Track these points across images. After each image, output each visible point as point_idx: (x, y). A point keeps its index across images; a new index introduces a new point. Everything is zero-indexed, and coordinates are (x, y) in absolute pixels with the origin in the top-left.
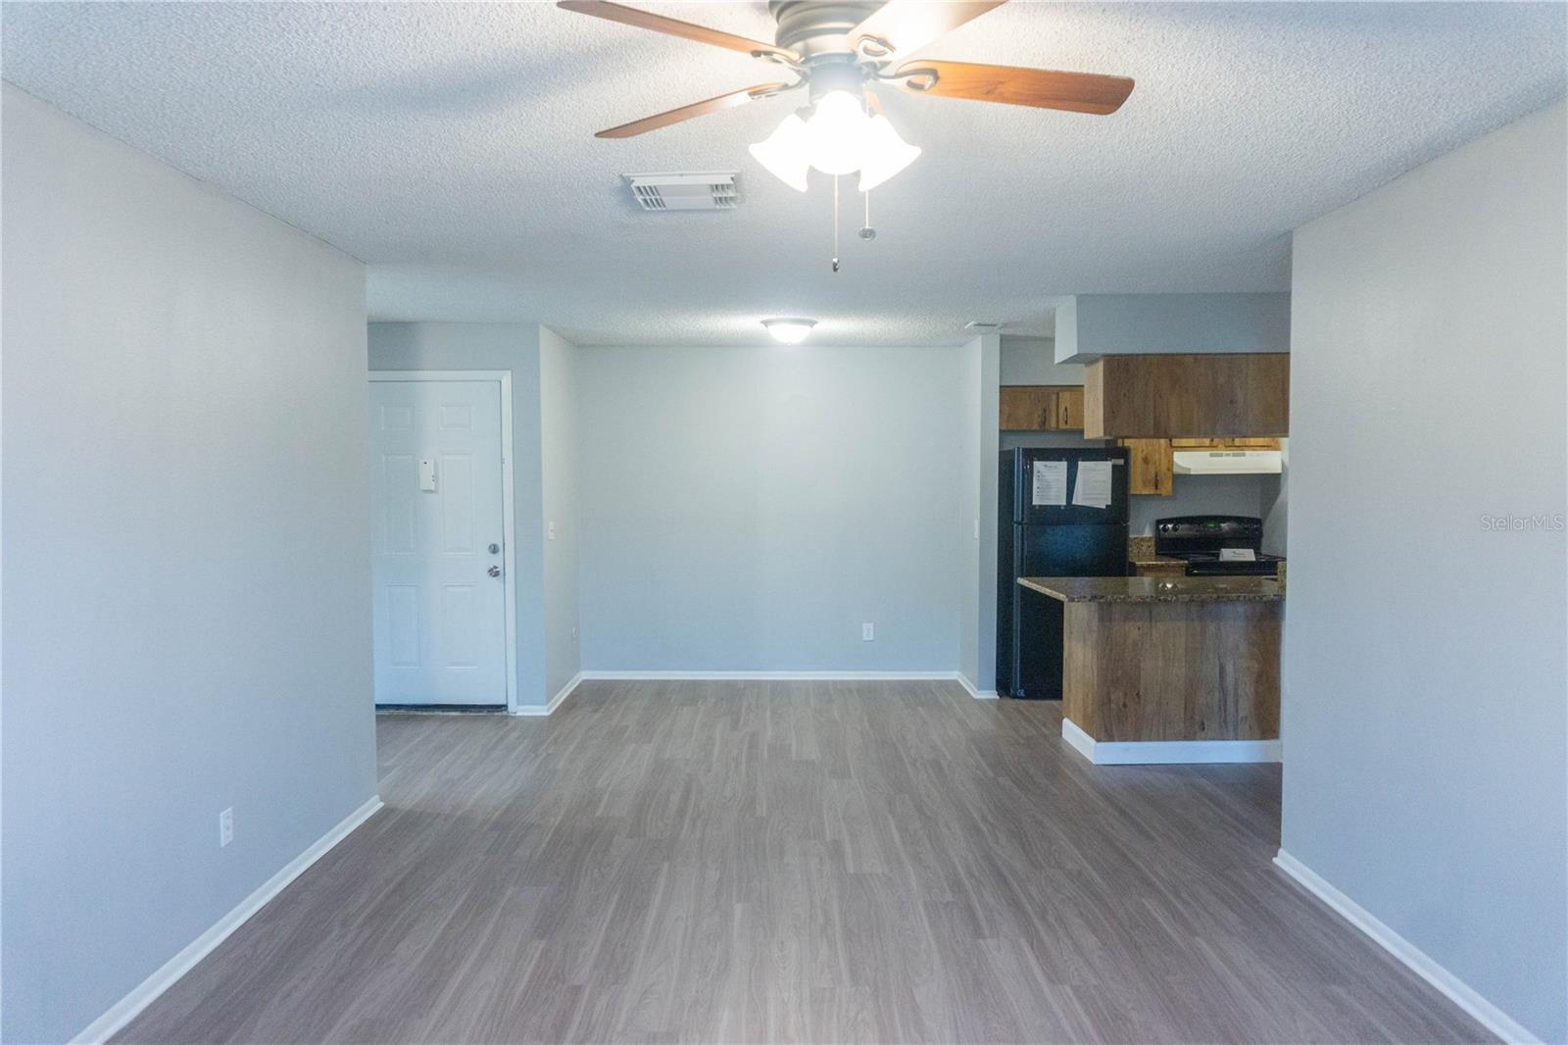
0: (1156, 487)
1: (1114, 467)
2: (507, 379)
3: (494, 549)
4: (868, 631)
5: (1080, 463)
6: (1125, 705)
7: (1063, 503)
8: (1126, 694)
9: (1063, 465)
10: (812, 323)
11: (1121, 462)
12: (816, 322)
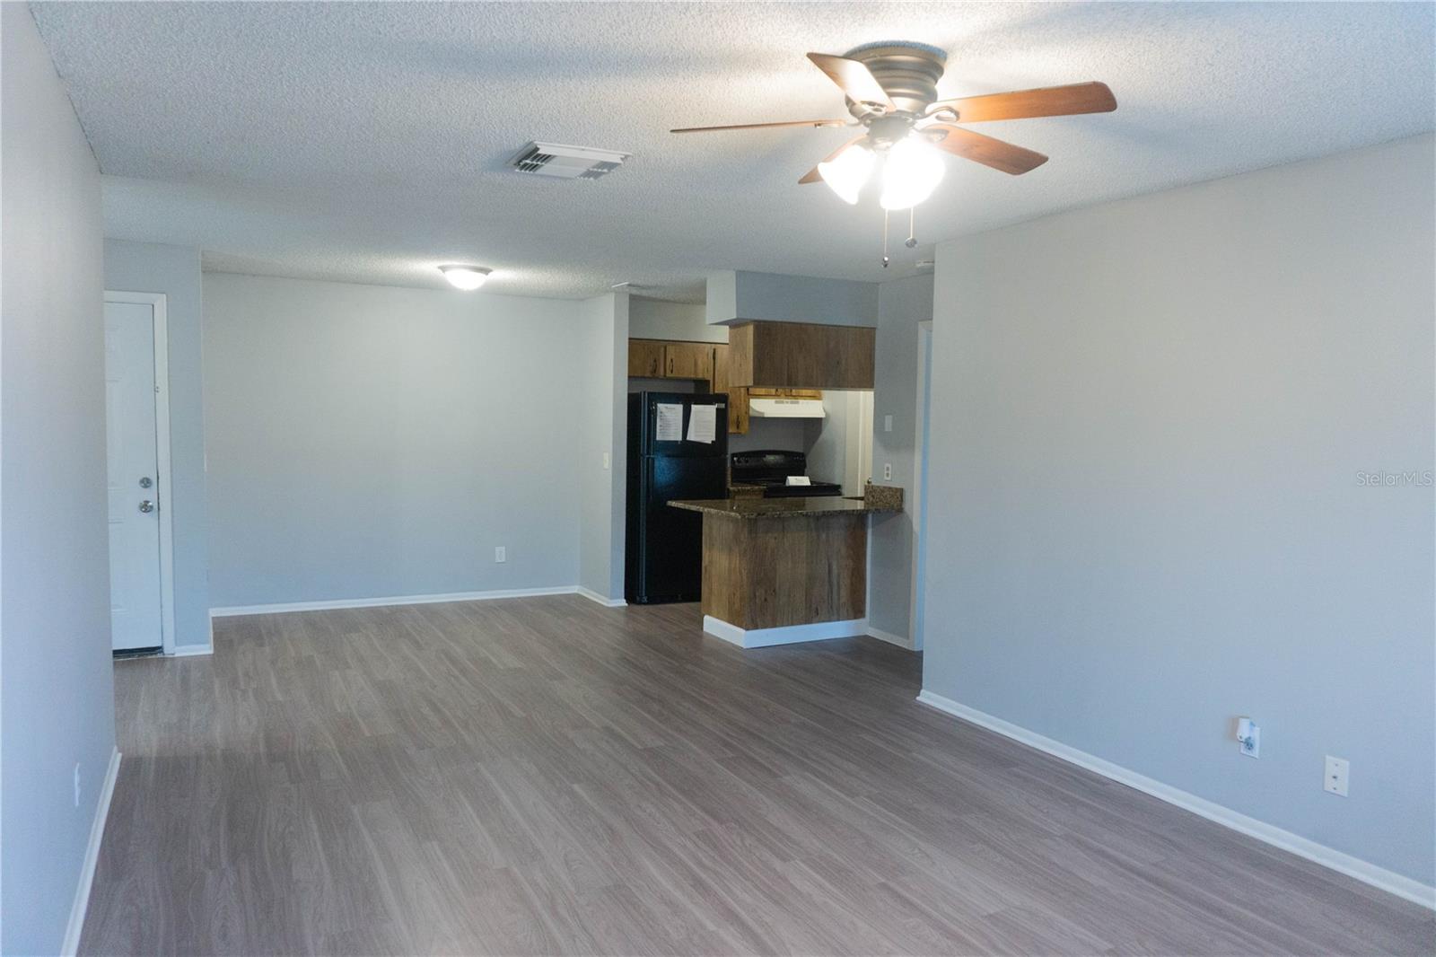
0: (738, 427)
1: (717, 409)
2: (161, 302)
3: (146, 483)
4: (500, 554)
5: (692, 406)
6: (766, 600)
7: (680, 438)
8: (766, 592)
9: (679, 408)
10: (487, 271)
11: (723, 406)
12: (491, 271)
